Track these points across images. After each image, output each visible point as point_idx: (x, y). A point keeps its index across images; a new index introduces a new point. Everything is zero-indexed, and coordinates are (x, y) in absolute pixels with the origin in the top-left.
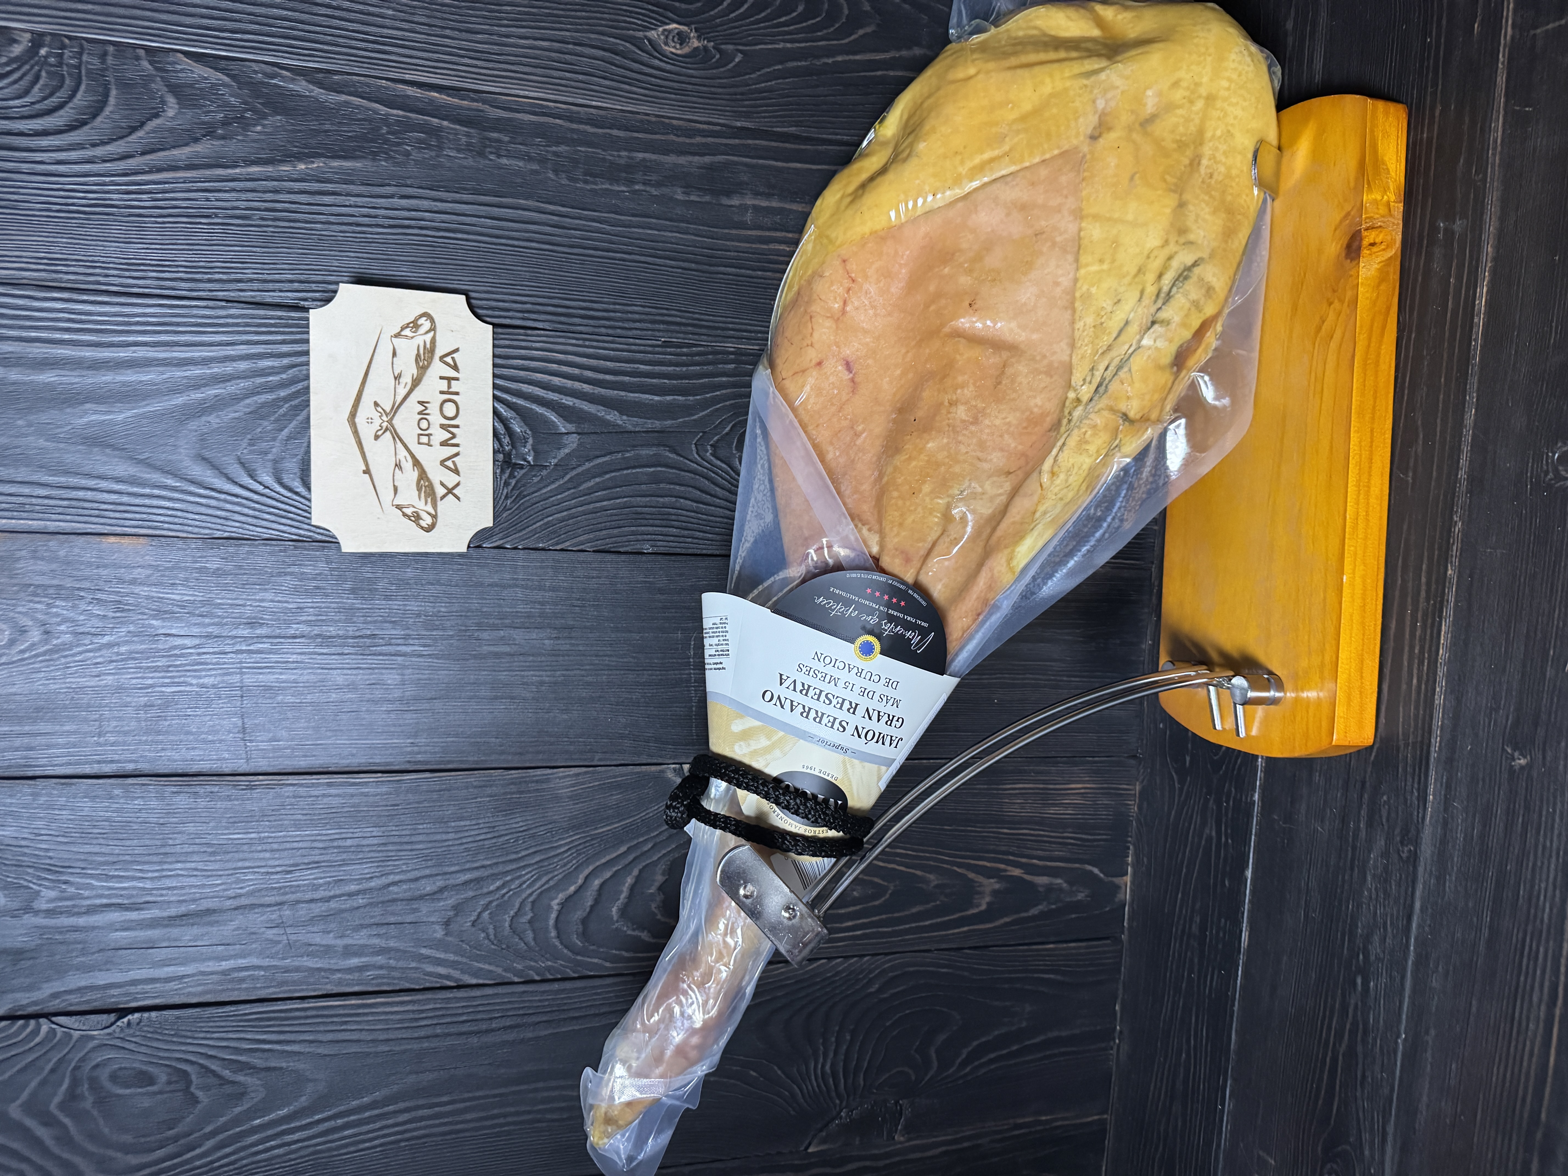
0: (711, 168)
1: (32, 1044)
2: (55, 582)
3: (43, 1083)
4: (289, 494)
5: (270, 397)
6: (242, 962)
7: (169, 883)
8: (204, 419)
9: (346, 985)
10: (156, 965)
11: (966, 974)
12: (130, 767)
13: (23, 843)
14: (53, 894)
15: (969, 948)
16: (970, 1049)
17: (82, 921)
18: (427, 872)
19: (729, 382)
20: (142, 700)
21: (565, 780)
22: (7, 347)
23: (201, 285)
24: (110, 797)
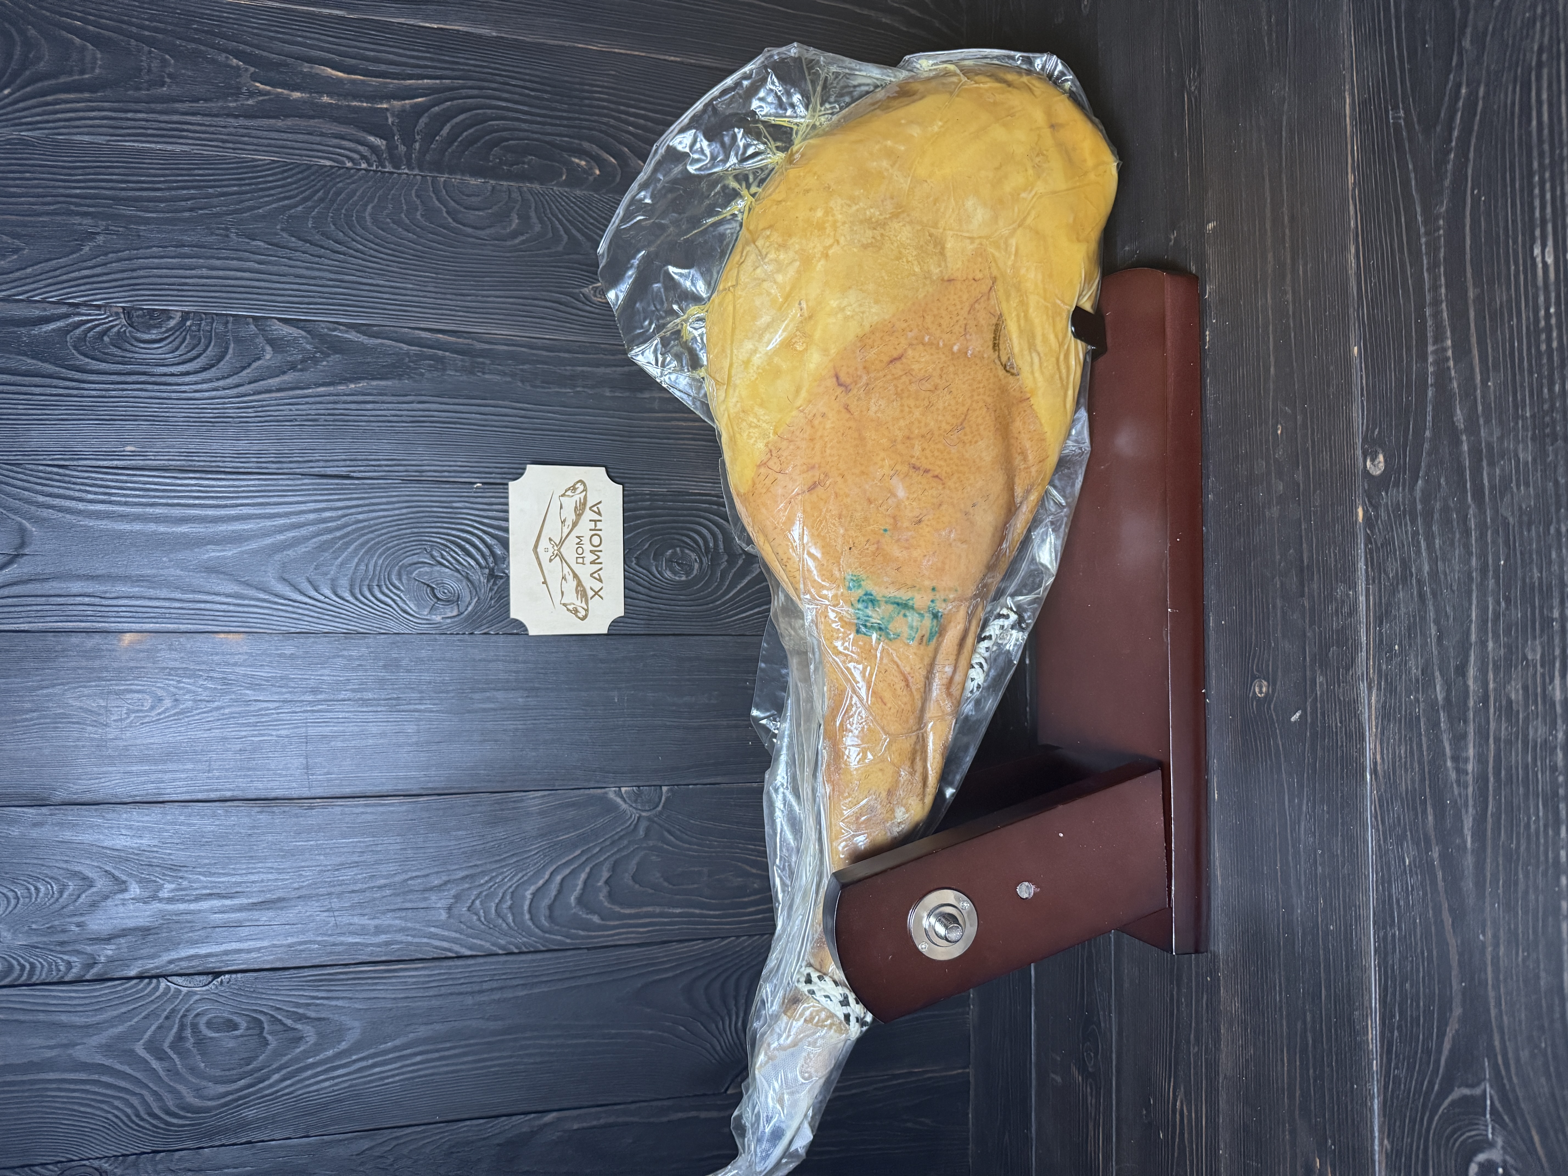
1: (154, 997)
2: (184, 666)
3: (160, 1027)
5: (329, 536)
6: (302, 938)
7: (252, 878)
8: (285, 552)
10: (241, 939)
12: (228, 794)
13: (154, 849)
14: (173, 886)
17: (193, 906)
18: (436, 870)
20: (238, 747)
21: (534, 801)
22: (158, 510)
23: (285, 465)
24: (214, 815)
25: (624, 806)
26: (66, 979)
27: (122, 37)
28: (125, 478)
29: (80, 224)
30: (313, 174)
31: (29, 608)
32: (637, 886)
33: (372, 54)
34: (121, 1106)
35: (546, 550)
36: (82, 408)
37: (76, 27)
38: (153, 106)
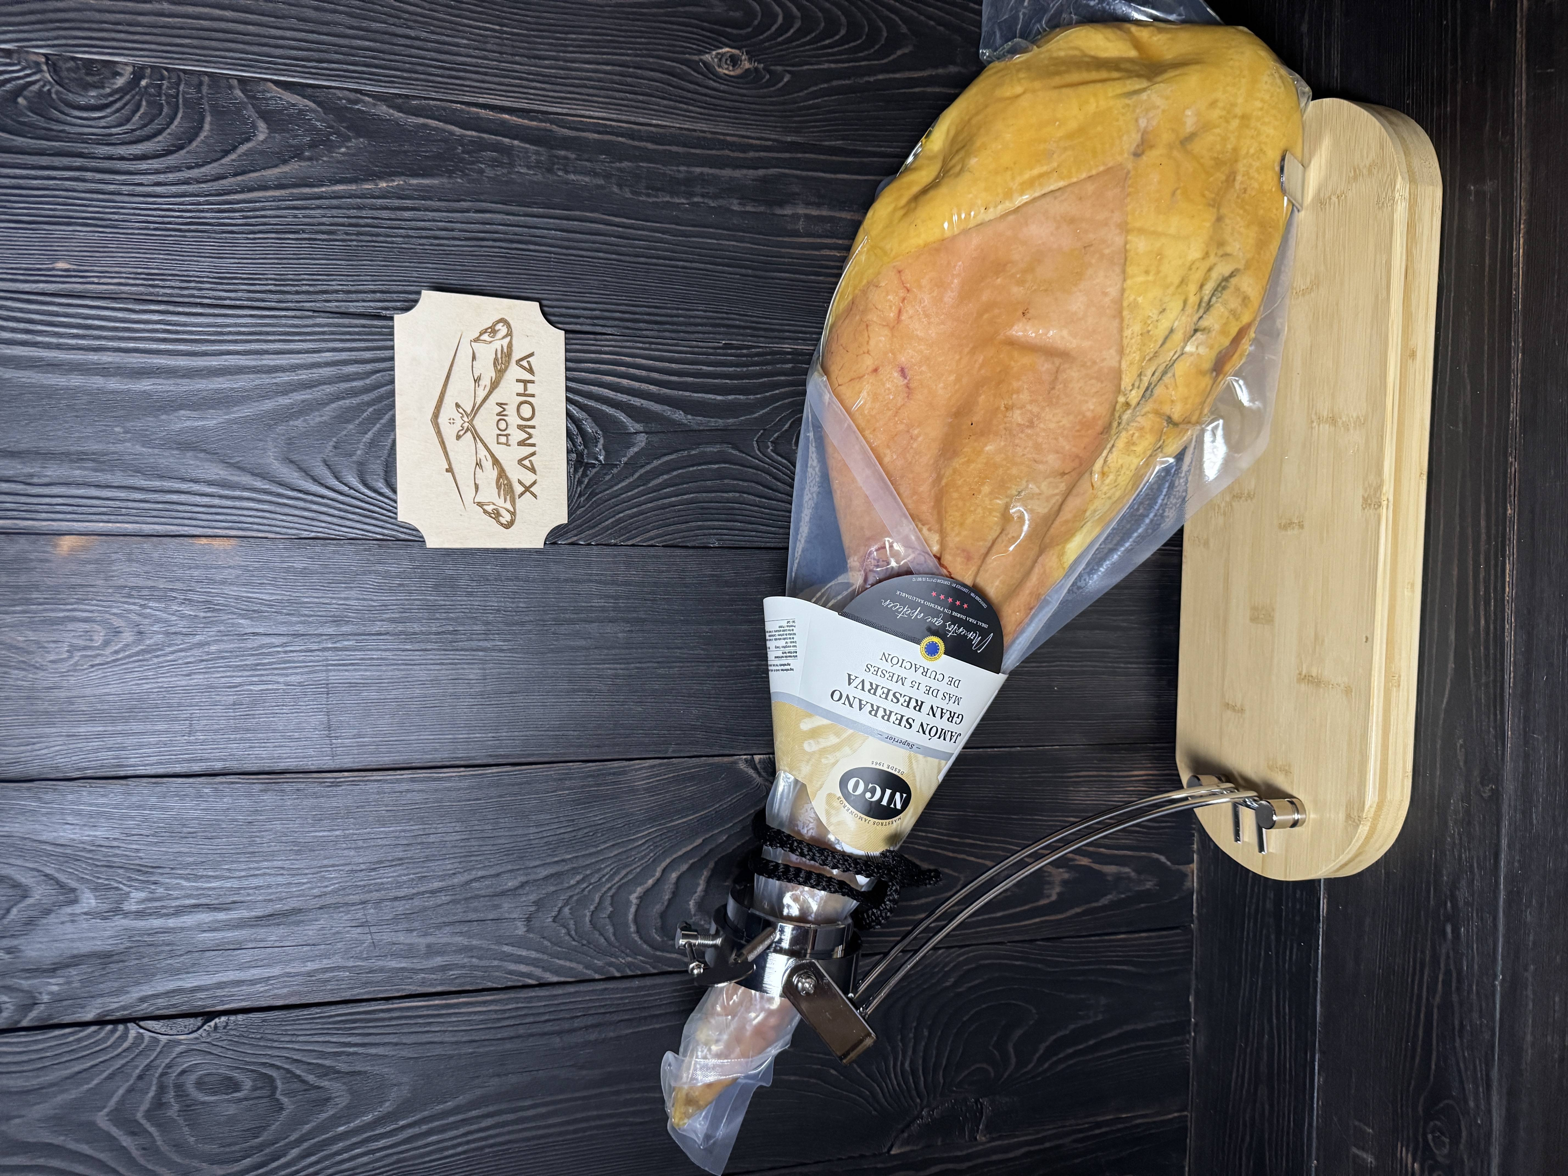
0: (764, 180)
1: (120, 1050)
2: (150, 583)
3: (130, 1090)
4: (373, 495)
5: (355, 401)
6: (326, 963)
7: (255, 882)
8: (291, 423)
9: (430, 986)
10: (241, 968)
11: (1040, 966)
12: (218, 766)
13: (115, 844)
14: (142, 895)
15: (1043, 940)
16: (1047, 1043)
17: (172, 922)
18: (510, 867)
19: (787, 381)
20: (231, 699)
21: (642, 772)
22: (106, 358)
23: (289, 297)
24: (199, 796)
25: (758, 780)
28: (55, 309)
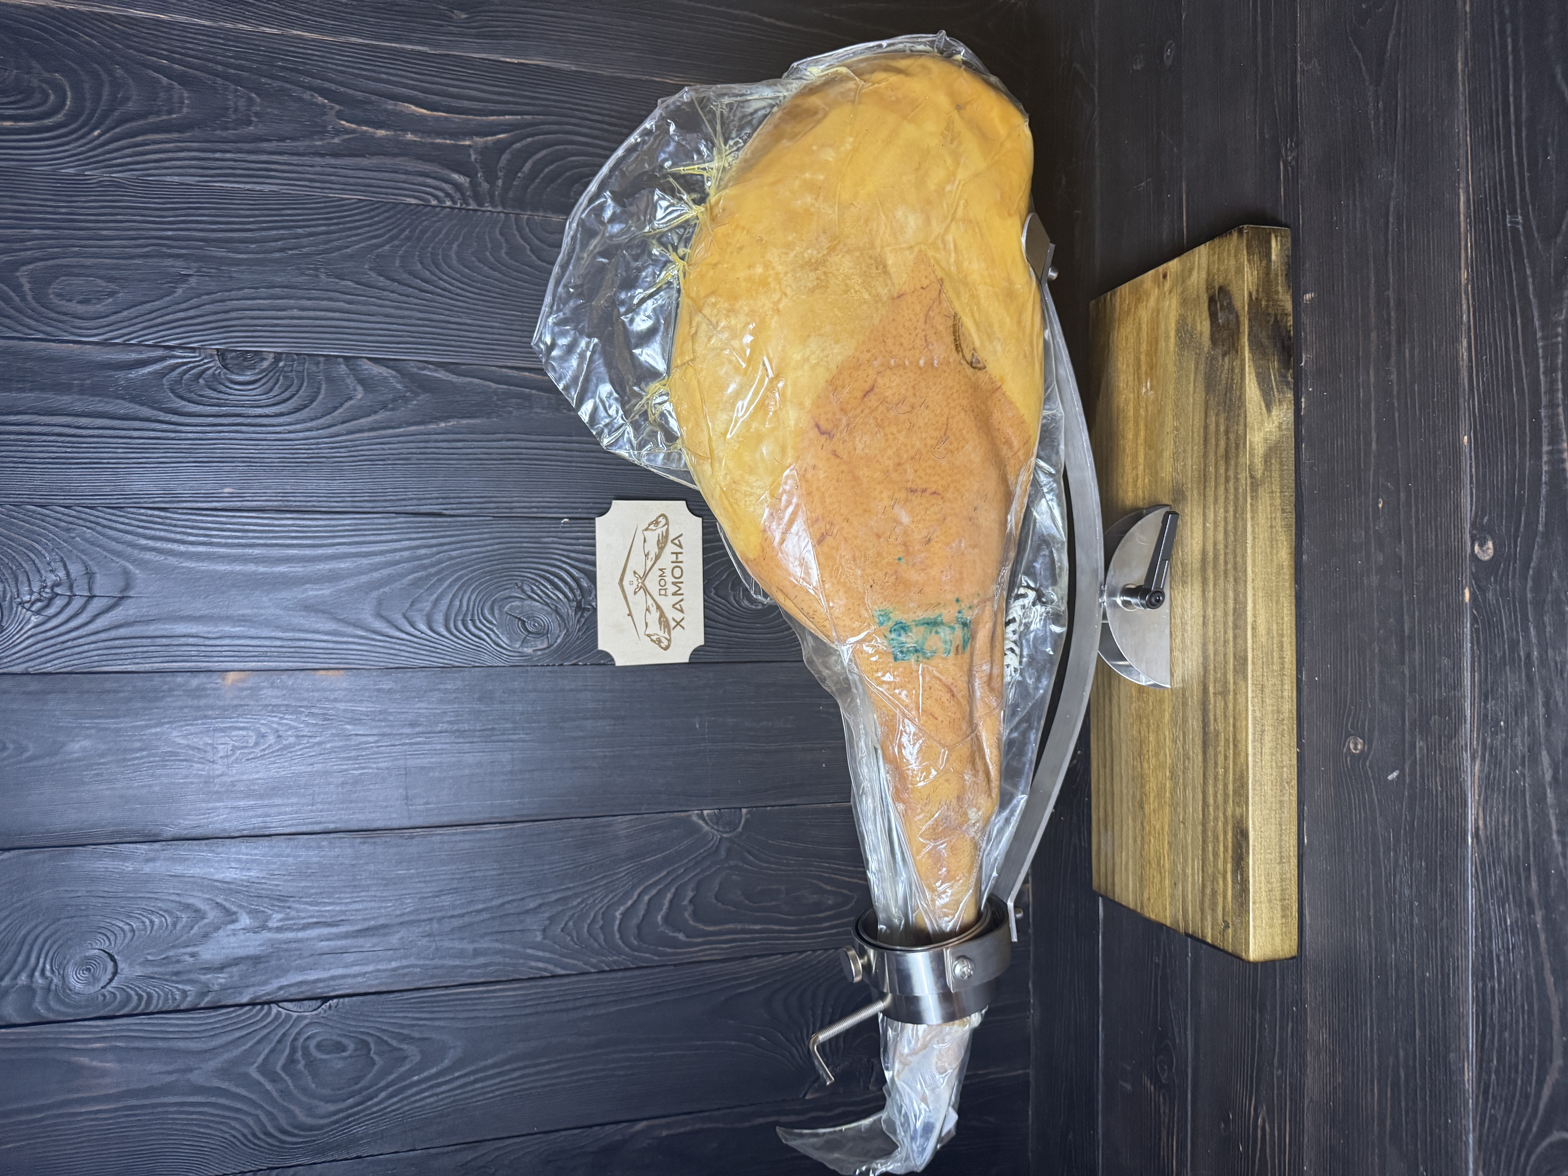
1: (266, 1023)
2: (286, 702)
3: (273, 1051)
4: (437, 636)
5: (423, 573)
6: (405, 962)
7: (356, 906)
8: (381, 590)
10: (346, 966)
12: (332, 826)
13: (263, 881)
14: (280, 916)
17: (301, 935)
18: (531, 893)
20: (341, 780)
21: (622, 825)
22: (257, 551)
23: (379, 504)
24: (320, 847)
25: (706, 828)
26: (182, 1007)
27: (208, 76)
28: (224, 519)
29: (173, 266)
30: (399, 212)
31: (135, 650)
32: (719, 904)
33: (456, 90)
34: (238, 1126)
35: (631, 583)
36: (179, 450)
37: (163, 66)
38: (239, 145)
